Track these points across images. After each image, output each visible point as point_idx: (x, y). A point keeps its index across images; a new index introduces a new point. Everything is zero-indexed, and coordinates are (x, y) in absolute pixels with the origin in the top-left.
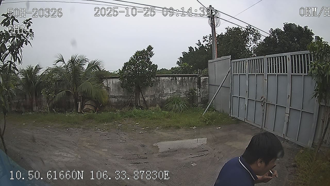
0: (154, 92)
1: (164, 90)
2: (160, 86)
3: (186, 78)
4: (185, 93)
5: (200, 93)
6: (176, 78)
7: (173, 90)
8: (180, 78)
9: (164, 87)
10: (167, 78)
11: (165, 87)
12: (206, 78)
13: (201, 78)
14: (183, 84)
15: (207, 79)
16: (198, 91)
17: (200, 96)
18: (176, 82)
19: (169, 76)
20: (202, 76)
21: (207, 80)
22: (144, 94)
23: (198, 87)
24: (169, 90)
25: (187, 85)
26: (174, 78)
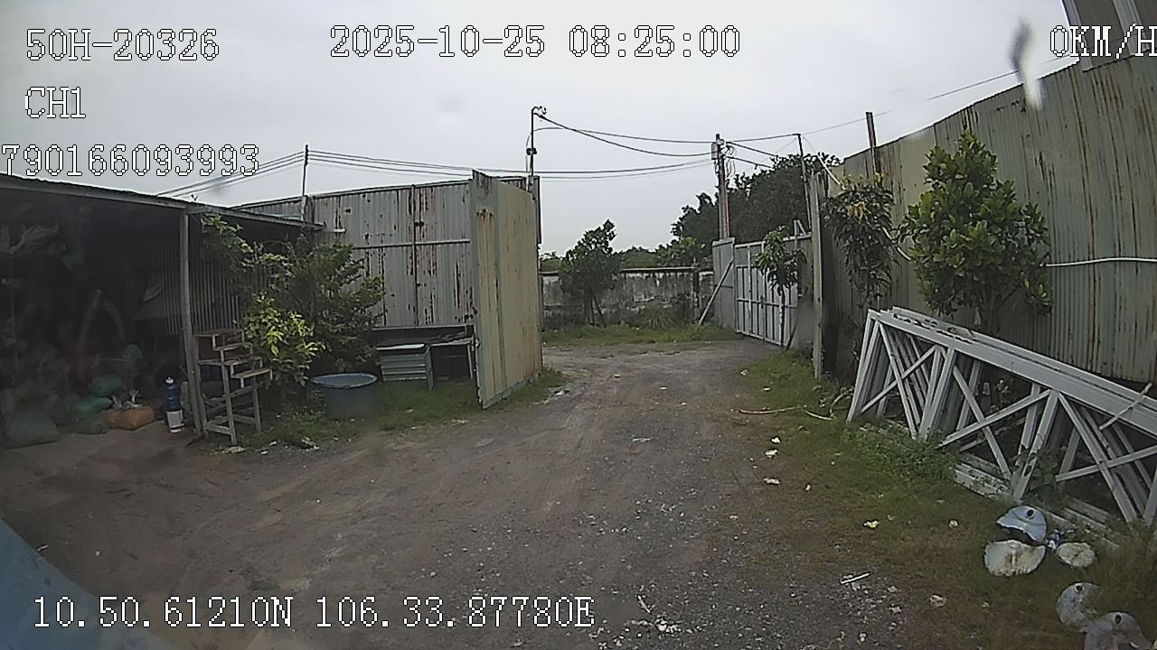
0: (617, 299)
1: (635, 296)
2: (627, 289)
3: (672, 274)
4: (671, 301)
7: (650, 295)
8: (661, 275)
10: (638, 275)
11: (635, 291)
12: (709, 273)
13: (700, 274)
14: (666, 286)
15: (710, 275)
16: (695, 296)
17: (698, 306)
18: (655, 282)
19: (642, 272)
20: (701, 271)
22: (599, 303)
23: (694, 291)
24: (643, 296)
25: (673, 286)
26: (651, 275)
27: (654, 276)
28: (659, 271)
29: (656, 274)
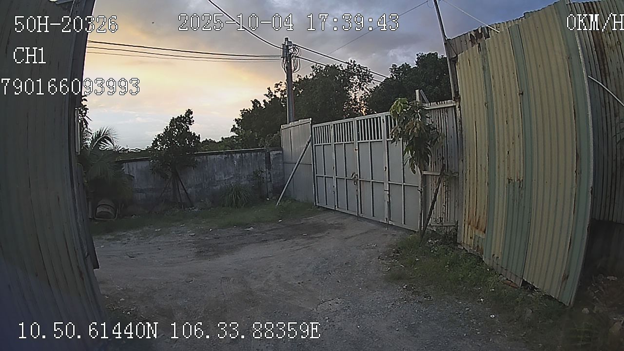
0: (201, 180)
1: (216, 176)
2: (209, 169)
3: (247, 154)
4: (248, 178)
5: (270, 176)
6: (232, 156)
7: (229, 174)
8: (238, 155)
9: (214, 171)
10: (218, 156)
11: (216, 171)
12: (278, 152)
13: (271, 153)
14: (243, 165)
15: (279, 154)
16: (268, 173)
17: (271, 181)
18: (233, 161)
19: (222, 153)
20: (272, 151)
21: (281, 155)
22: (185, 183)
23: (266, 168)
24: (223, 176)
25: (249, 165)
26: (229, 156)
27: (232, 157)
28: (236, 152)
29: (233, 155)
